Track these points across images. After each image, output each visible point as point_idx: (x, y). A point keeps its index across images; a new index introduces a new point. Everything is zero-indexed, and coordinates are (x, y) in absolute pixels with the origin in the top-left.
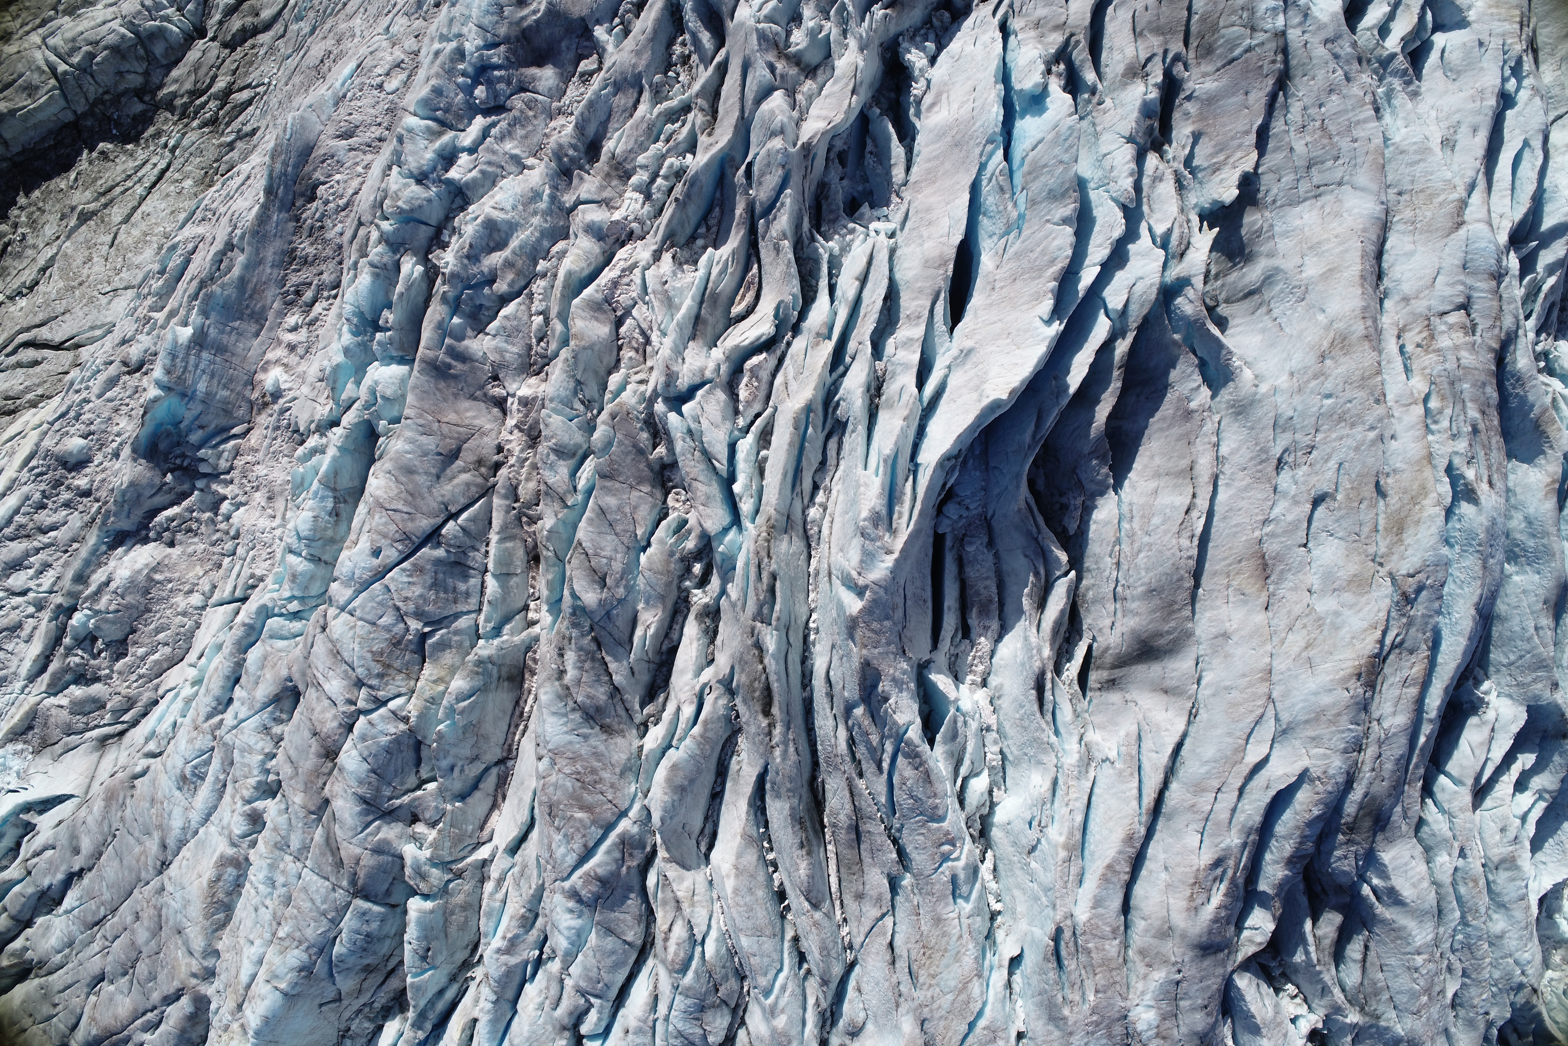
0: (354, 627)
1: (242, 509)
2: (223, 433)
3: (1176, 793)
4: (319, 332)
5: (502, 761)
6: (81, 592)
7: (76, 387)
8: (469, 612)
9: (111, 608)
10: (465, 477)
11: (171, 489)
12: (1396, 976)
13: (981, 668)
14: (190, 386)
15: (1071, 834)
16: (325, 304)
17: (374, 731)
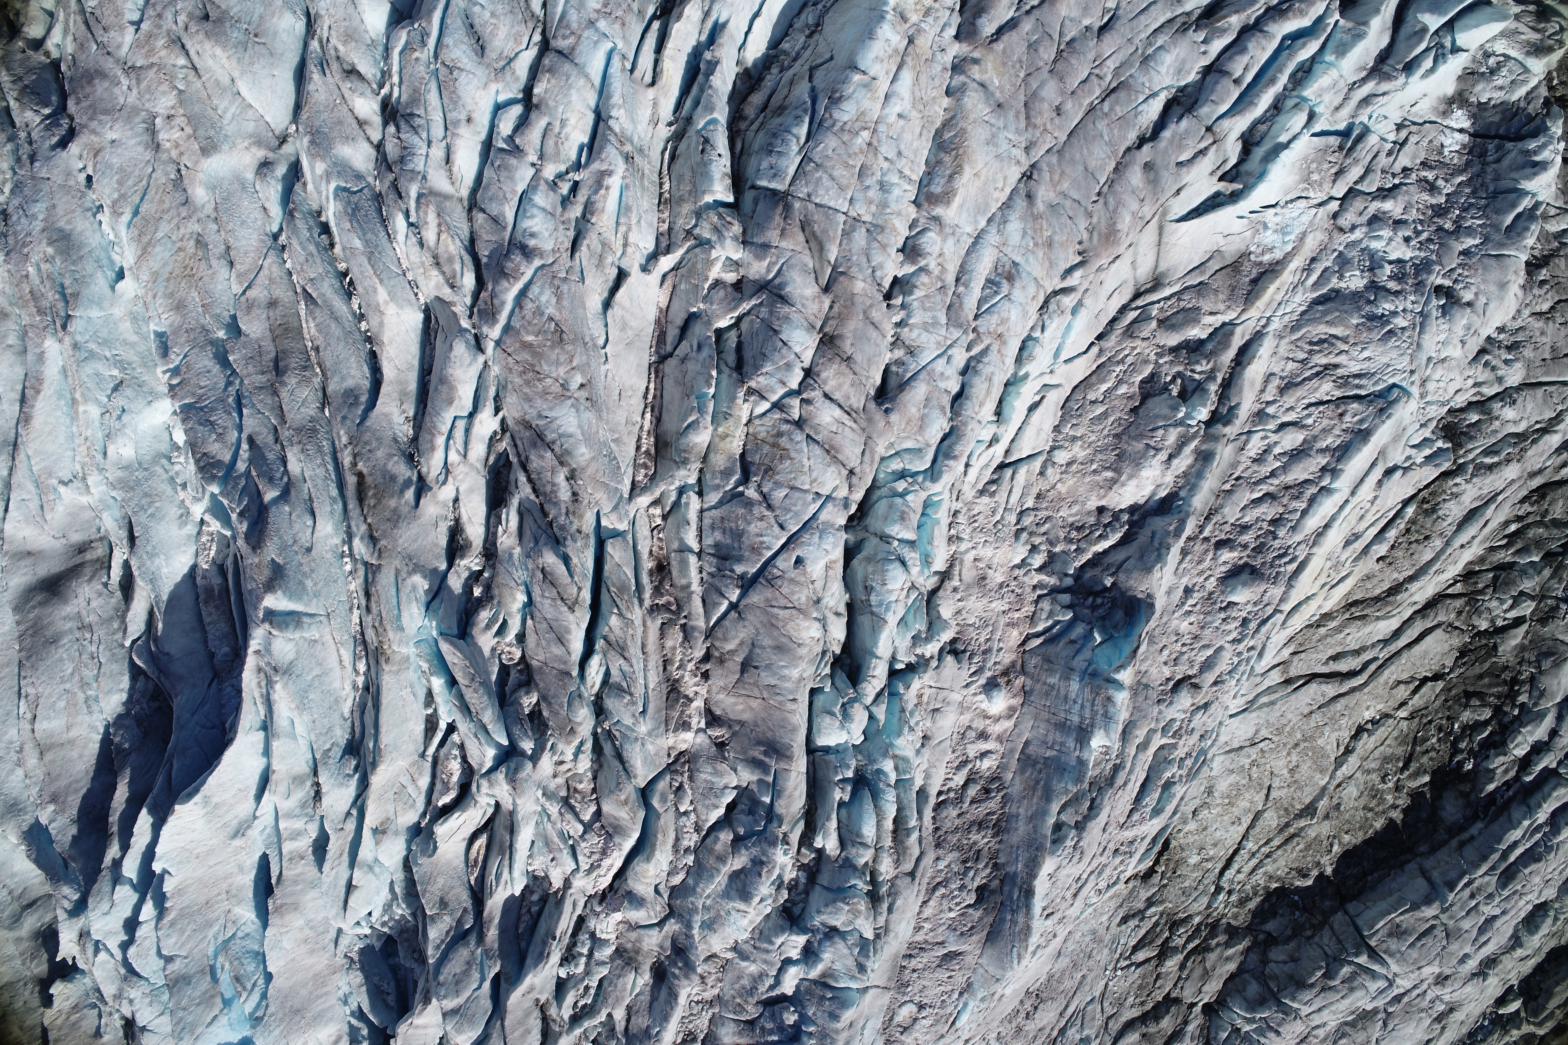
0: (812, 482)
1: (1017, 561)
2: (1051, 638)
4: (953, 756)
5: (664, 358)
6: (1202, 442)
7: (1254, 653)
8: (710, 509)
9: (1161, 432)
10: (730, 646)
11: (1107, 569)
14: (1086, 685)
16: (951, 784)
17: (779, 376)
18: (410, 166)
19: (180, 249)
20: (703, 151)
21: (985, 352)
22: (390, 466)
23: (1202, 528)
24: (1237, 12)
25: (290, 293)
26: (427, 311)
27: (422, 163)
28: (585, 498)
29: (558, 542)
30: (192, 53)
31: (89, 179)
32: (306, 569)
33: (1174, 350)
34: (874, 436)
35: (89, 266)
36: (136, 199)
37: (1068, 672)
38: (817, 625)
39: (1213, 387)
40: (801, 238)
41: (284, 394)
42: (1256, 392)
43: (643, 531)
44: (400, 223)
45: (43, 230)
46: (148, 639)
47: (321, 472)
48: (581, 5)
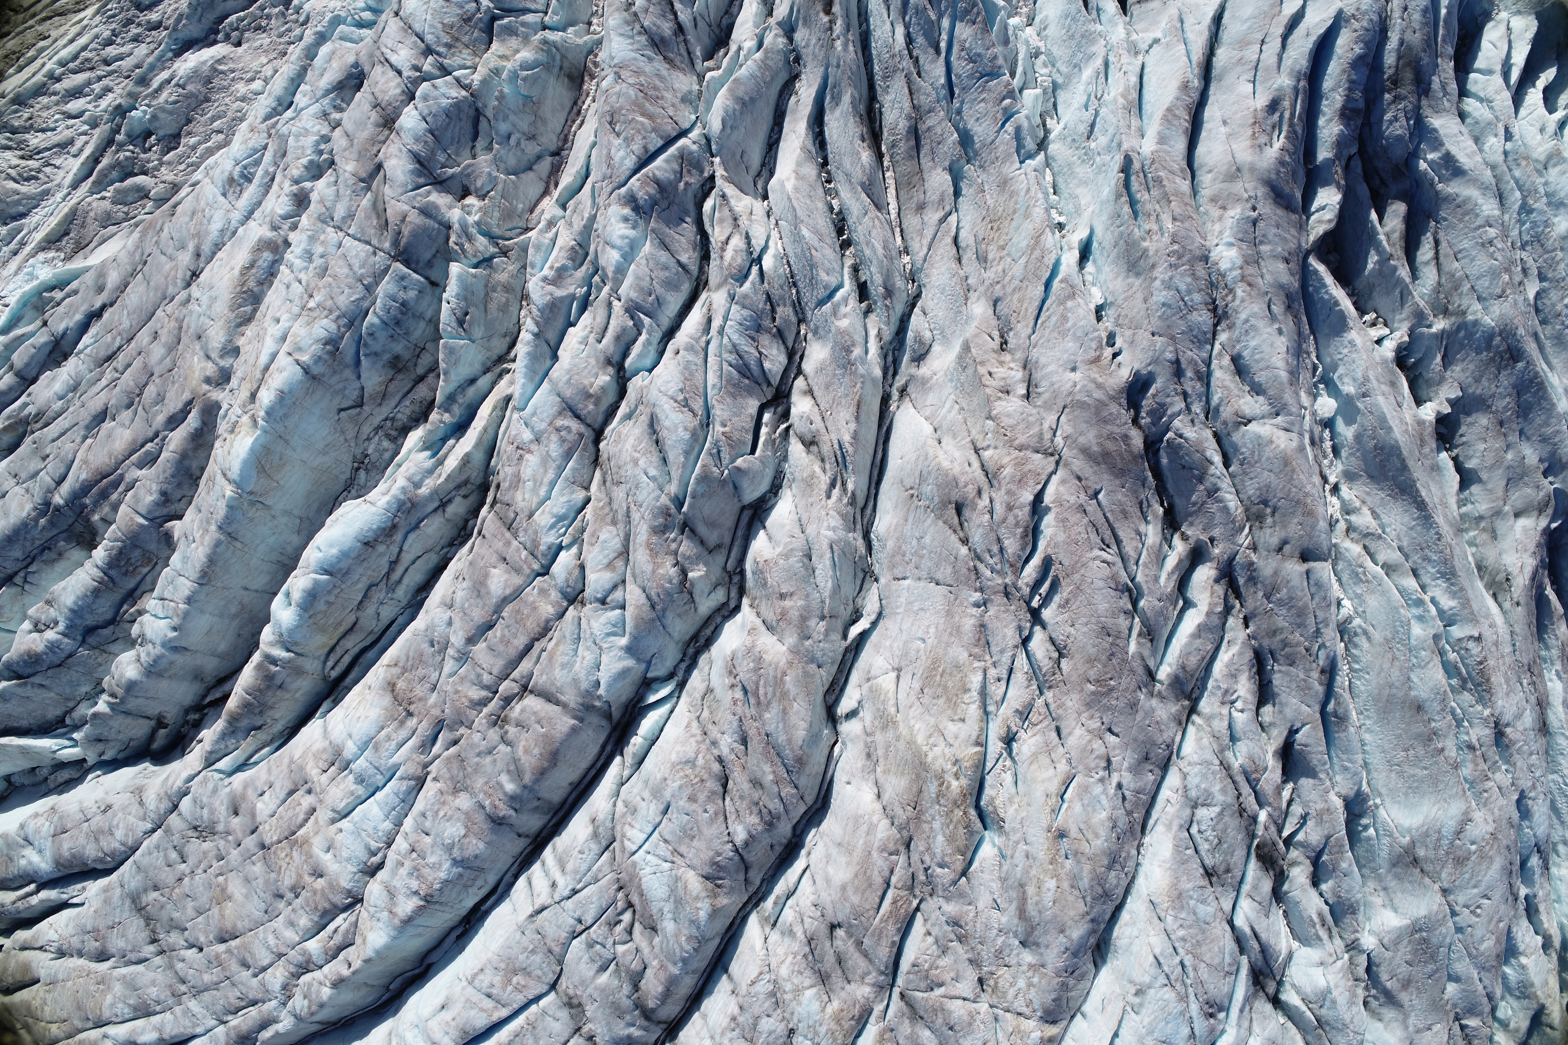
0: (428, 2)
3: (1222, 56)
5: (557, 153)
6: (142, 92)
8: (536, 12)
9: (170, 100)
12: (1473, 260)
13: (1025, 10)
15: (1127, 89)
17: (436, 93)
18: (746, 313)
19: (1003, 248)
20: (466, 314)
21: (267, 118)
22: (808, 32)
27: (732, 313)
30: (976, 464)
34: (371, 45)
35: (1109, 240)
36: (1048, 302)
40: (390, 213)
41: (908, 106)
44: (772, 265)
45: (1154, 268)
48: (545, 460)
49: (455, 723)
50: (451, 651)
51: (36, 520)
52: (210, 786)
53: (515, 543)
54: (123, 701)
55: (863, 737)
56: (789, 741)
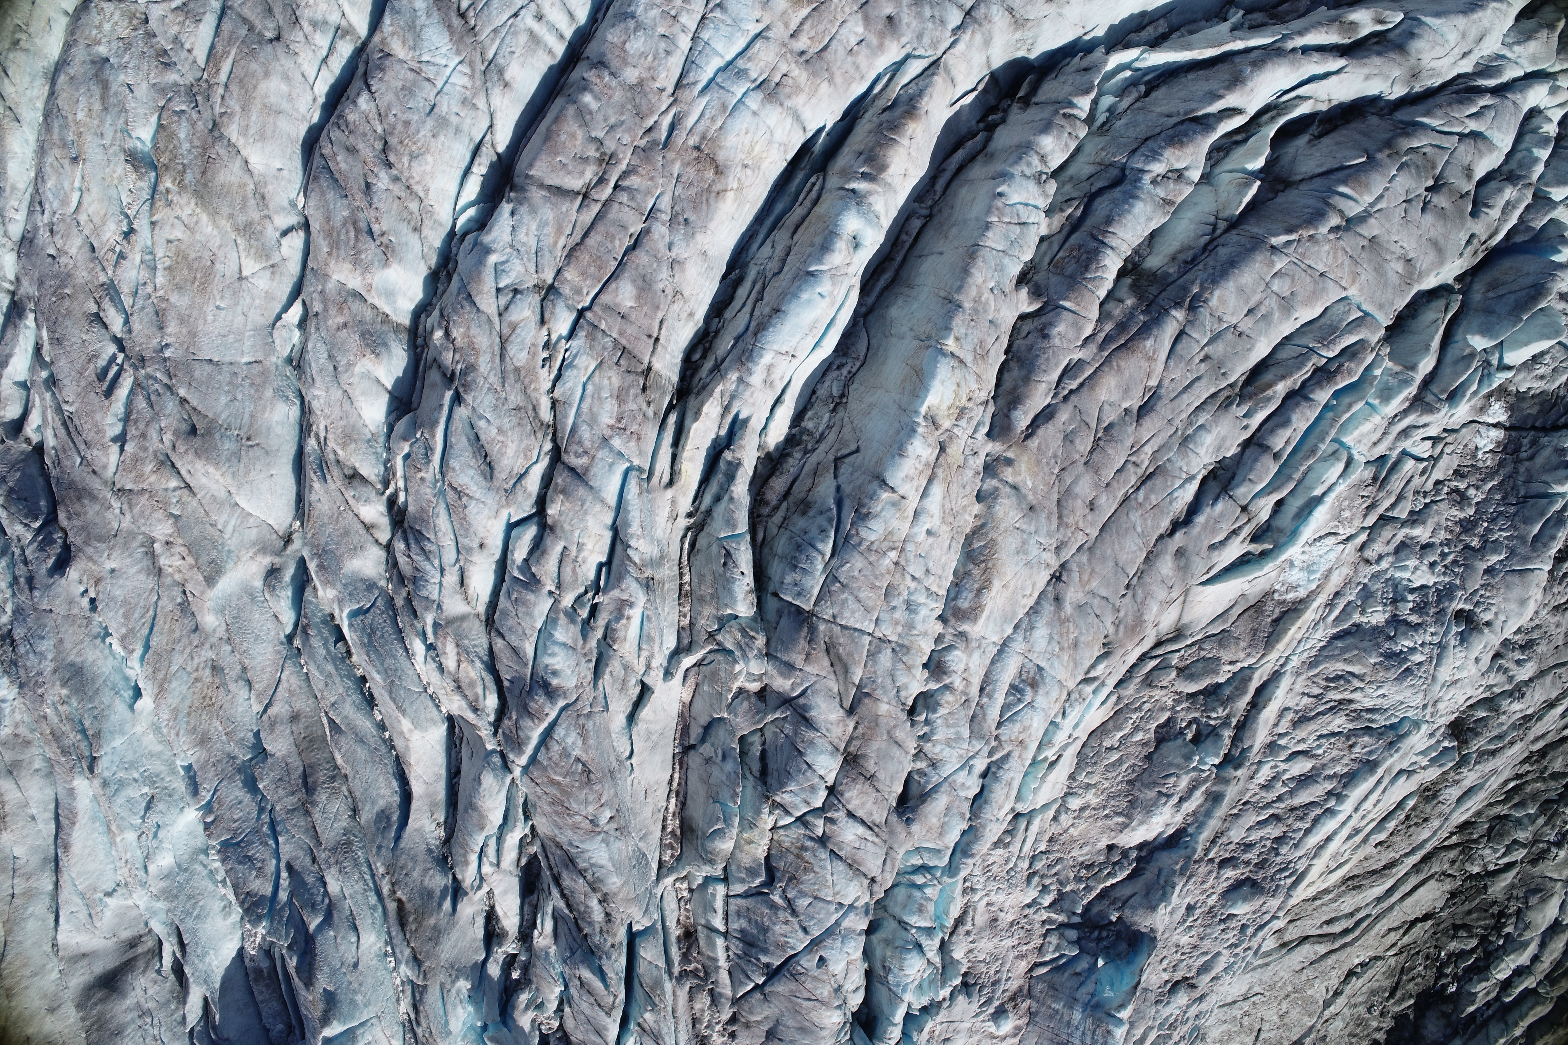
0: (835, 895)
1: (1028, 902)
2: (1057, 969)
3: (46, 883)
5: (686, 748)
6: (1213, 785)
8: (735, 897)
9: (1173, 779)
10: (756, 1018)
11: (1112, 904)
14: (1088, 1016)
17: (803, 796)
18: (424, 593)
19: (197, 680)
20: (725, 564)
21: (1006, 758)
22: (426, 883)
23: (1207, 851)
24: (1283, 377)
25: (311, 701)
26: (451, 719)
27: (436, 592)
28: (617, 917)
29: (593, 952)
30: (183, 472)
31: (93, 601)
32: (355, 985)
33: (1192, 696)
34: (895, 847)
35: (106, 697)
36: (146, 631)
37: (1070, 1005)
38: (839, 1012)
39: (1227, 734)
40: (826, 663)
41: (317, 815)
42: (1270, 726)
43: (671, 905)
44: (418, 647)
45: (55, 671)
46: (207, 1022)
47: (359, 887)
48: (593, 421)
49: (650, 149)
50: (665, 217)
51: (1203, 289)
52: (926, 40)
53: (614, 335)
54: (1056, 112)
55: (271, 214)
56: (323, 194)
